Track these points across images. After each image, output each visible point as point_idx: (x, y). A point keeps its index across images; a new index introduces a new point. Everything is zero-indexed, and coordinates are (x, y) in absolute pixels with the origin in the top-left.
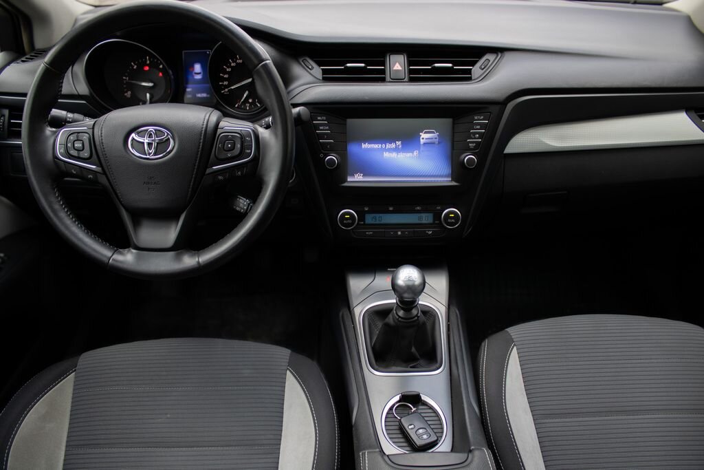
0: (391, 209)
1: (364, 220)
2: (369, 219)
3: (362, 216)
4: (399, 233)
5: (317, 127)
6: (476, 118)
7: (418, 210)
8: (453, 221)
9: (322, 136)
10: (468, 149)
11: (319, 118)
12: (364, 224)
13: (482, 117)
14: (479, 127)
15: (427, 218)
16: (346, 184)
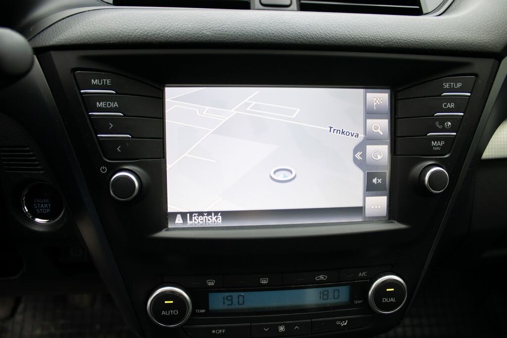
0: (264, 281)
1: (206, 305)
2: (218, 301)
3: (200, 296)
4: (282, 329)
5: (89, 102)
6: (447, 86)
7: (322, 281)
8: (392, 300)
9: (102, 125)
10: (428, 153)
11: (95, 82)
12: (209, 313)
13: (459, 85)
14: (452, 105)
15: (340, 295)
16: (163, 234)
